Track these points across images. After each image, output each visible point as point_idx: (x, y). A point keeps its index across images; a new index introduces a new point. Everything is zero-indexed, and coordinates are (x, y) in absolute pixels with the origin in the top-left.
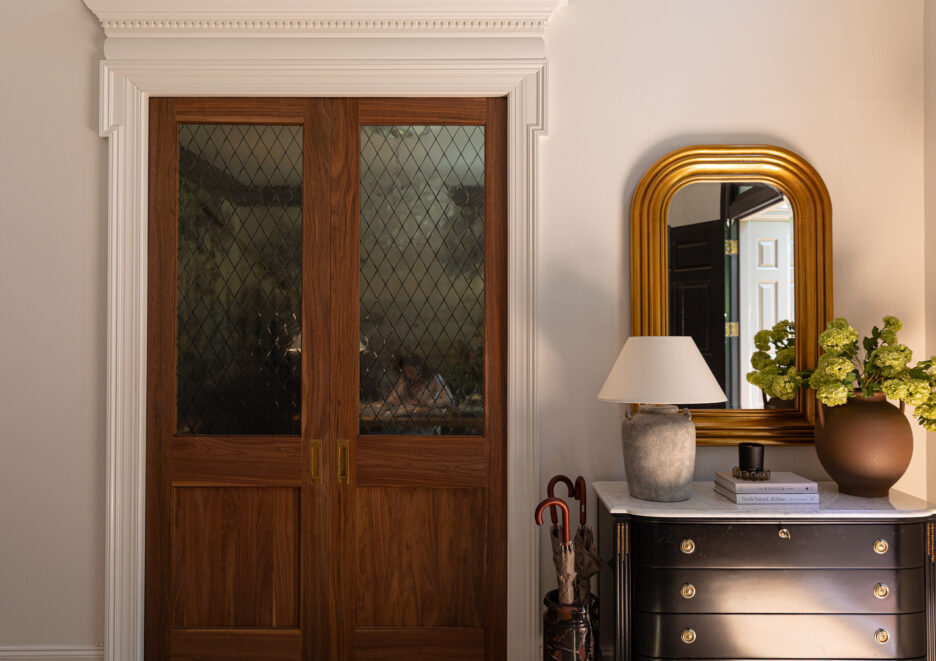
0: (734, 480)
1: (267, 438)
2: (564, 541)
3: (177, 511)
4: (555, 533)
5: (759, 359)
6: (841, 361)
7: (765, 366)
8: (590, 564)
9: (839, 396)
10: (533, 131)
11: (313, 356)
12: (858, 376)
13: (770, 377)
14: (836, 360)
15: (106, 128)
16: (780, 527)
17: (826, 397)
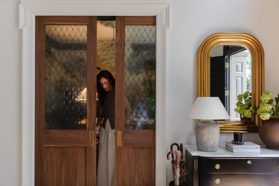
0: (232, 144)
1: (75, 131)
2: (176, 165)
3: (45, 155)
4: (173, 162)
5: (239, 104)
6: (268, 105)
7: (241, 106)
8: (184, 173)
9: (267, 117)
10: (165, 28)
11: (90, 103)
12: (273, 110)
13: (243, 110)
14: (266, 105)
15: (21, 26)
16: (248, 160)
17: (263, 117)
